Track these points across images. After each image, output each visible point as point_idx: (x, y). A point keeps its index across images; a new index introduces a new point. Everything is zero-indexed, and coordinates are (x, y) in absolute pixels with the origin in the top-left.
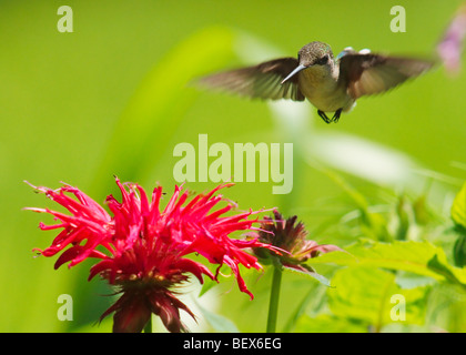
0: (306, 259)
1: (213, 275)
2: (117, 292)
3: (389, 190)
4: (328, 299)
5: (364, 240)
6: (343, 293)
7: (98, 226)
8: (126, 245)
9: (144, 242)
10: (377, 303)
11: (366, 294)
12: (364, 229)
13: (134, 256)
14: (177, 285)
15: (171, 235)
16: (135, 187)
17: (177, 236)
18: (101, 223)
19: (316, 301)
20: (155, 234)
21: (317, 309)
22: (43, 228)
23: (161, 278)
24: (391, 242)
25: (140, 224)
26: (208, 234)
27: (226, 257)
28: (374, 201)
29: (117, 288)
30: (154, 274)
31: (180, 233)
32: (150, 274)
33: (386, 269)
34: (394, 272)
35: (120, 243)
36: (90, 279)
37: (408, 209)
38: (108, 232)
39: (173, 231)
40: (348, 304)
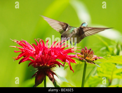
0: (93, 61)
1: (63, 65)
2: (37, 70)
3: (114, 41)
4: (97, 72)
5: (108, 55)
6: (101, 70)
7: (30, 51)
8: (38, 56)
9: (43, 56)
10: (111, 73)
11: (108, 70)
12: (107, 52)
13: (41, 60)
14: (53, 68)
15: (51, 53)
16: (41, 40)
17: (53, 54)
18: (32, 50)
19: (94, 72)
20: (46, 53)
21: (94, 74)
22: (15, 52)
23: (48, 66)
24: (115, 56)
25: (42, 50)
26: (61, 53)
27: (66, 60)
28: (110, 44)
29: (36, 69)
30: (46, 65)
31: (53, 53)
32: (45, 64)
33: (113, 63)
34: (116, 64)
35: (37, 55)
36: (28, 66)
37: (119, 46)
38: (33, 53)
39: (52, 52)
40: (103, 73)
